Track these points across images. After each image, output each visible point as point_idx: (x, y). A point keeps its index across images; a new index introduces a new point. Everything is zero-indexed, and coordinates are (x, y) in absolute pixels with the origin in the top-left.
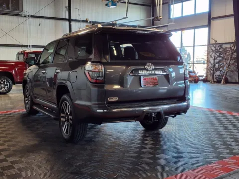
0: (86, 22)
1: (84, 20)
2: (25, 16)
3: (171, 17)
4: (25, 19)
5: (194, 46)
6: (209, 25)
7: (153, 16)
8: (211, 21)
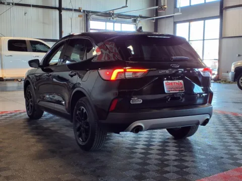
0: (79, 11)
1: (77, 8)
2: (9, 4)
3: (178, 6)
4: (8, 7)
5: (204, 40)
6: (221, 16)
7: (157, 5)
8: (224, 11)
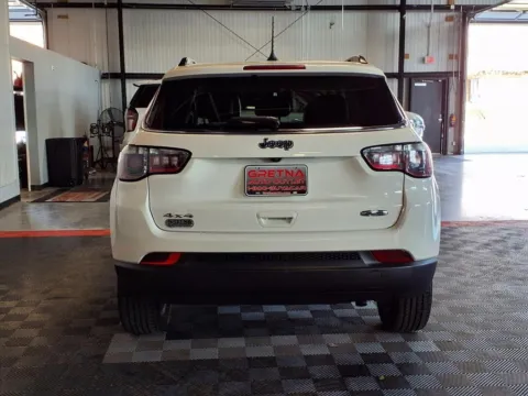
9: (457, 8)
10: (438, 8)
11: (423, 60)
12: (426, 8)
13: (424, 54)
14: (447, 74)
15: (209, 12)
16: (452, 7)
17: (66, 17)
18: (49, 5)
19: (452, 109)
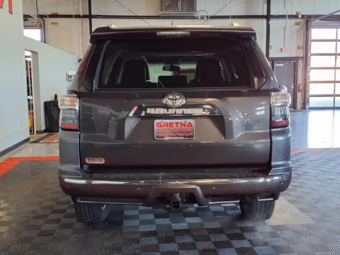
9: (303, 16)
10: (291, 17)
11: (281, 49)
12: (283, 17)
13: (282, 46)
14: (297, 59)
15: (146, 20)
16: (300, 16)
17: (57, 24)
18: (46, 17)
19: (300, 81)
